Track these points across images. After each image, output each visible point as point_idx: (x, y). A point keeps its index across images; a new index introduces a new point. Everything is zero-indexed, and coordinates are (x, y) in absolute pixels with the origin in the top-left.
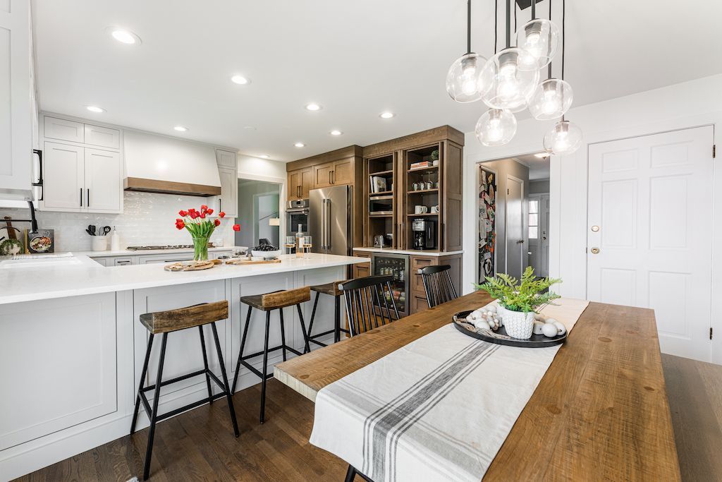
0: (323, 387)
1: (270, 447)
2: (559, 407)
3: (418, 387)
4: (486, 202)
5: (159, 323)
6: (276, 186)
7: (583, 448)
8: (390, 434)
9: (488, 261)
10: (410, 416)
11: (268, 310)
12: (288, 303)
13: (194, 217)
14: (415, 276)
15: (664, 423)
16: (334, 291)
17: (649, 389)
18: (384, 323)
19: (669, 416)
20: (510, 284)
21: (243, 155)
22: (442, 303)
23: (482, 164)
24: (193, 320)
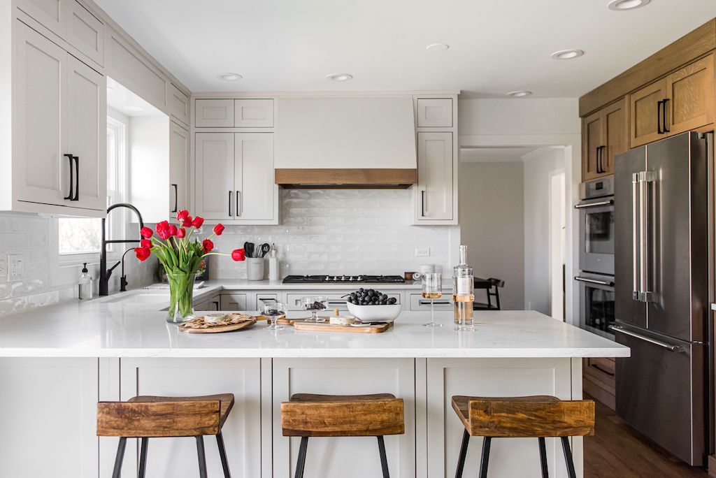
24: (154, 424)
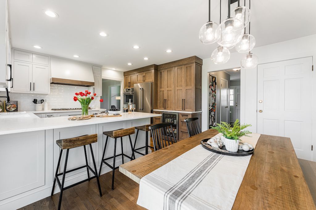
0: (143, 177)
1: (116, 201)
2: (256, 186)
3: (188, 176)
4: (212, 90)
5: (65, 144)
6: (119, 82)
7: (272, 208)
8: (177, 201)
9: (213, 115)
10: (186, 192)
11: (116, 138)
12: (124, 135)
13: (82, 96)
14: (181, 122)
15: (307, 194)
16: (145, 129)
17: (296, 177)
18: (169, 145)
19: (309, 191)
20: (227, 127)
21: (104, 68)
22: (195, 135)
23: (210, 73)
24: (81, 143)
